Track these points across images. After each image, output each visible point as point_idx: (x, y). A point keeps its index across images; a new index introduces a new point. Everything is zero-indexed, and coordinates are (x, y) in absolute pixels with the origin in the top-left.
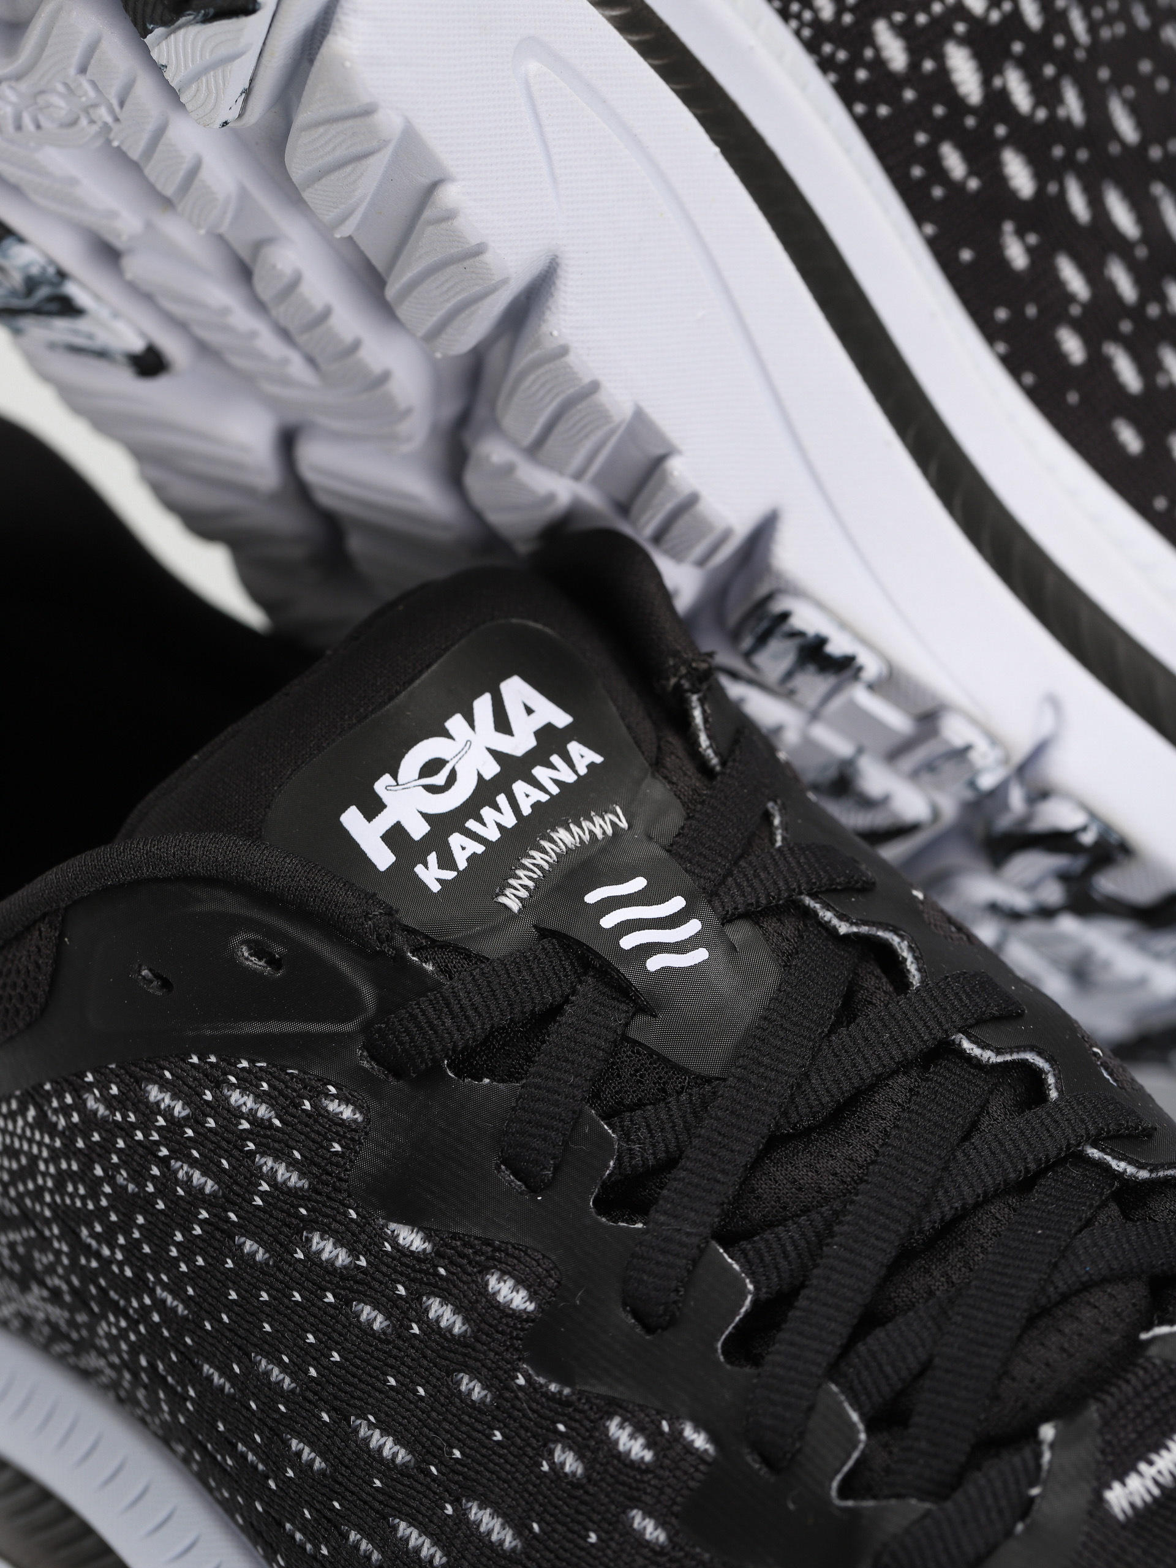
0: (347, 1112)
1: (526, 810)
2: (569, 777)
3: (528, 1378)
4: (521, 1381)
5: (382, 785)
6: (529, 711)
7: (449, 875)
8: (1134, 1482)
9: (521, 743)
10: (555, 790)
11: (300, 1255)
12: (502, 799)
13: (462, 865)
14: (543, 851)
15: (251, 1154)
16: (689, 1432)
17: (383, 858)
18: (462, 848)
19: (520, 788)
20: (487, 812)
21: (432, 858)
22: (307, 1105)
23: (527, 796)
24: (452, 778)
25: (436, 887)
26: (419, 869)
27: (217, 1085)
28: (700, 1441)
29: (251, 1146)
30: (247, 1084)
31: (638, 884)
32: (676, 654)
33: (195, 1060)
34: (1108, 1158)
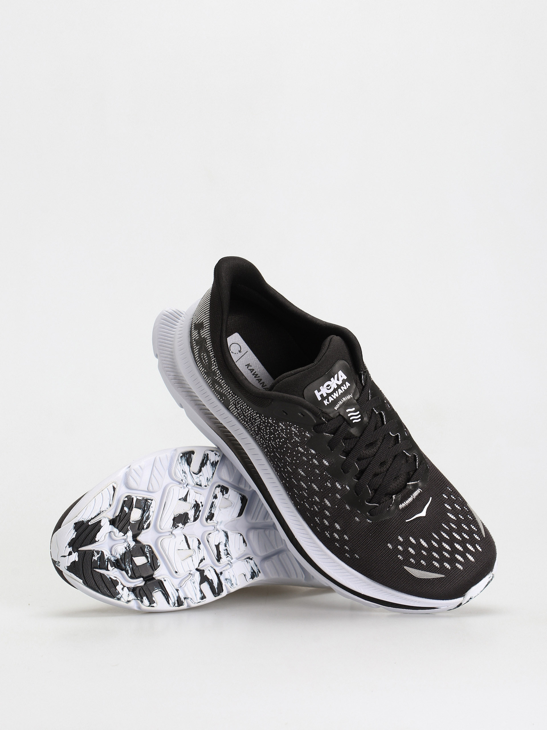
0: (309, 435)
1: (340, 394)
2: (346, 389)
3: (326, 473)
4: (325, 473)
5: (321, 388)
6: (342, 377)
7: (328, 403)
8: (403, 504)
9: (340, 383)
10: (344, 391)
11: (296, 449)
12: (337, 392)
13: (330, 402)
14: (341, 401)
15: (293, 436)
16: (347, 487)
17: (319, 399)
18: (331, 399)
19: (339, 390)
20: (334, 394)
21: (326, 400)
22: (303, 433)
23: (340, 391)
24: (330, 388)
25: (326, 405)
26: (324, 401)
27: (290, 427)
28: (348, 488)
29: (293, 435)
30: (295, 428)
31: (354, 409)
32: (362, 368)
33: (288, 423)
34: (406, 453)
